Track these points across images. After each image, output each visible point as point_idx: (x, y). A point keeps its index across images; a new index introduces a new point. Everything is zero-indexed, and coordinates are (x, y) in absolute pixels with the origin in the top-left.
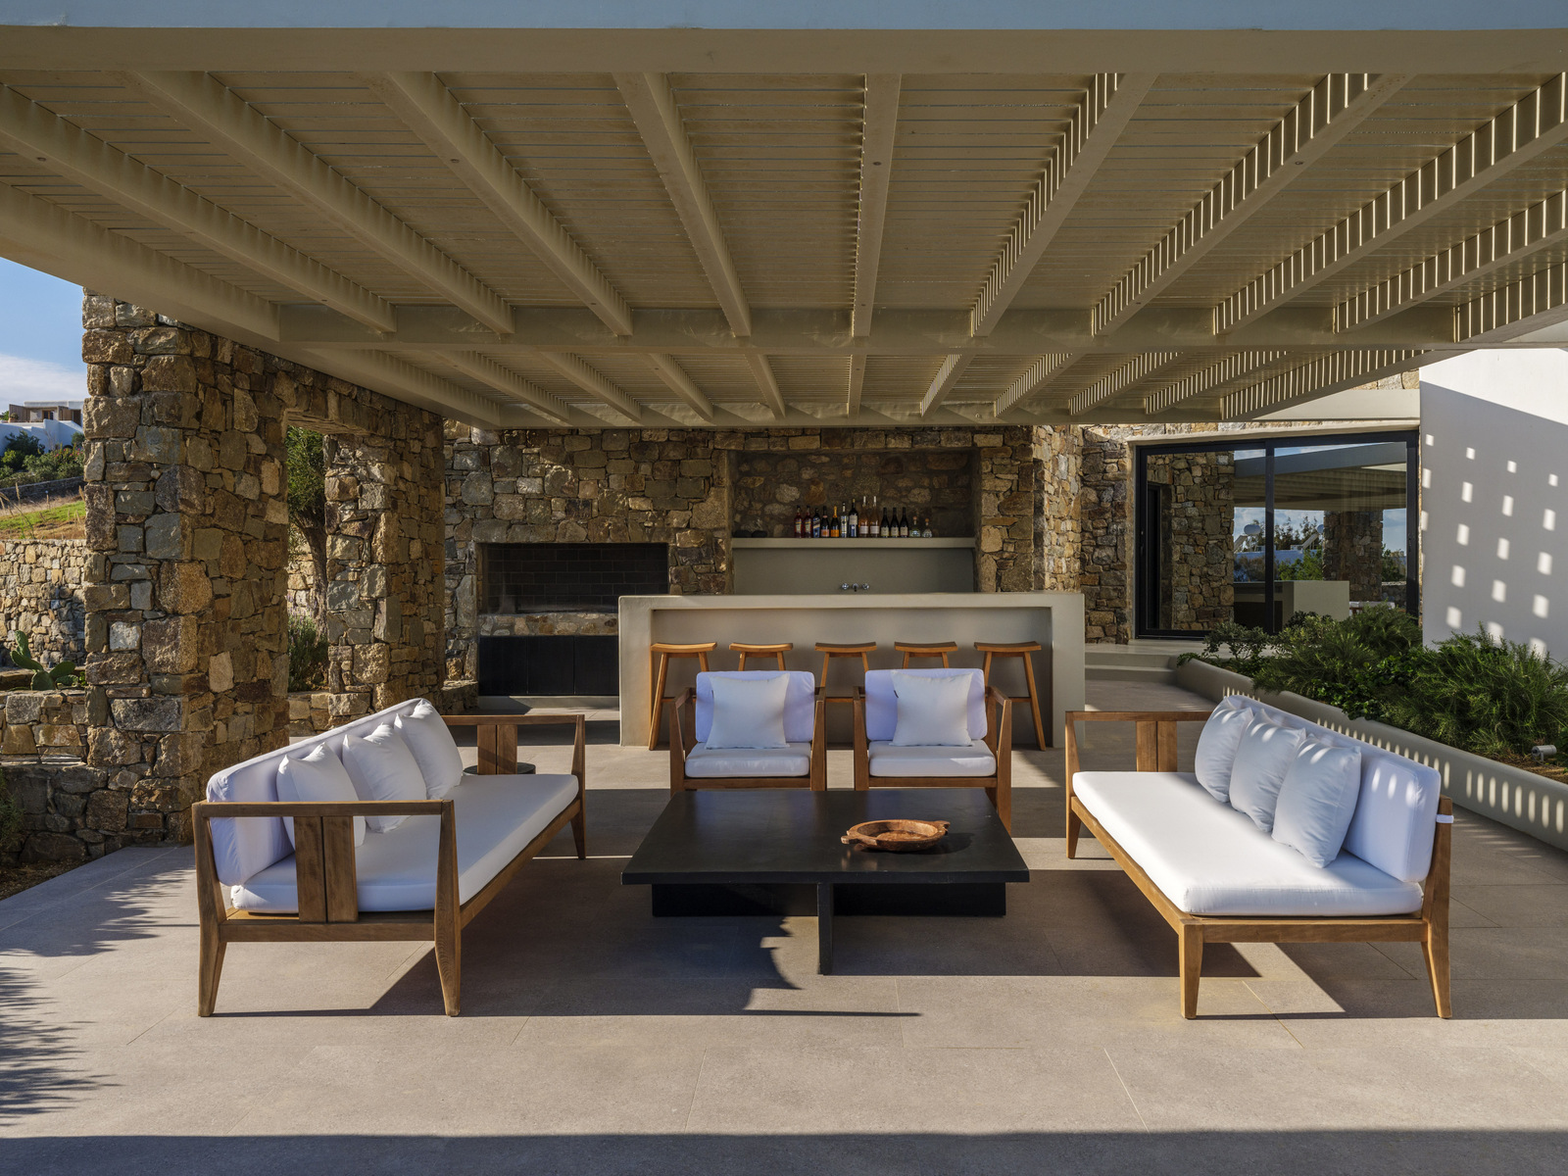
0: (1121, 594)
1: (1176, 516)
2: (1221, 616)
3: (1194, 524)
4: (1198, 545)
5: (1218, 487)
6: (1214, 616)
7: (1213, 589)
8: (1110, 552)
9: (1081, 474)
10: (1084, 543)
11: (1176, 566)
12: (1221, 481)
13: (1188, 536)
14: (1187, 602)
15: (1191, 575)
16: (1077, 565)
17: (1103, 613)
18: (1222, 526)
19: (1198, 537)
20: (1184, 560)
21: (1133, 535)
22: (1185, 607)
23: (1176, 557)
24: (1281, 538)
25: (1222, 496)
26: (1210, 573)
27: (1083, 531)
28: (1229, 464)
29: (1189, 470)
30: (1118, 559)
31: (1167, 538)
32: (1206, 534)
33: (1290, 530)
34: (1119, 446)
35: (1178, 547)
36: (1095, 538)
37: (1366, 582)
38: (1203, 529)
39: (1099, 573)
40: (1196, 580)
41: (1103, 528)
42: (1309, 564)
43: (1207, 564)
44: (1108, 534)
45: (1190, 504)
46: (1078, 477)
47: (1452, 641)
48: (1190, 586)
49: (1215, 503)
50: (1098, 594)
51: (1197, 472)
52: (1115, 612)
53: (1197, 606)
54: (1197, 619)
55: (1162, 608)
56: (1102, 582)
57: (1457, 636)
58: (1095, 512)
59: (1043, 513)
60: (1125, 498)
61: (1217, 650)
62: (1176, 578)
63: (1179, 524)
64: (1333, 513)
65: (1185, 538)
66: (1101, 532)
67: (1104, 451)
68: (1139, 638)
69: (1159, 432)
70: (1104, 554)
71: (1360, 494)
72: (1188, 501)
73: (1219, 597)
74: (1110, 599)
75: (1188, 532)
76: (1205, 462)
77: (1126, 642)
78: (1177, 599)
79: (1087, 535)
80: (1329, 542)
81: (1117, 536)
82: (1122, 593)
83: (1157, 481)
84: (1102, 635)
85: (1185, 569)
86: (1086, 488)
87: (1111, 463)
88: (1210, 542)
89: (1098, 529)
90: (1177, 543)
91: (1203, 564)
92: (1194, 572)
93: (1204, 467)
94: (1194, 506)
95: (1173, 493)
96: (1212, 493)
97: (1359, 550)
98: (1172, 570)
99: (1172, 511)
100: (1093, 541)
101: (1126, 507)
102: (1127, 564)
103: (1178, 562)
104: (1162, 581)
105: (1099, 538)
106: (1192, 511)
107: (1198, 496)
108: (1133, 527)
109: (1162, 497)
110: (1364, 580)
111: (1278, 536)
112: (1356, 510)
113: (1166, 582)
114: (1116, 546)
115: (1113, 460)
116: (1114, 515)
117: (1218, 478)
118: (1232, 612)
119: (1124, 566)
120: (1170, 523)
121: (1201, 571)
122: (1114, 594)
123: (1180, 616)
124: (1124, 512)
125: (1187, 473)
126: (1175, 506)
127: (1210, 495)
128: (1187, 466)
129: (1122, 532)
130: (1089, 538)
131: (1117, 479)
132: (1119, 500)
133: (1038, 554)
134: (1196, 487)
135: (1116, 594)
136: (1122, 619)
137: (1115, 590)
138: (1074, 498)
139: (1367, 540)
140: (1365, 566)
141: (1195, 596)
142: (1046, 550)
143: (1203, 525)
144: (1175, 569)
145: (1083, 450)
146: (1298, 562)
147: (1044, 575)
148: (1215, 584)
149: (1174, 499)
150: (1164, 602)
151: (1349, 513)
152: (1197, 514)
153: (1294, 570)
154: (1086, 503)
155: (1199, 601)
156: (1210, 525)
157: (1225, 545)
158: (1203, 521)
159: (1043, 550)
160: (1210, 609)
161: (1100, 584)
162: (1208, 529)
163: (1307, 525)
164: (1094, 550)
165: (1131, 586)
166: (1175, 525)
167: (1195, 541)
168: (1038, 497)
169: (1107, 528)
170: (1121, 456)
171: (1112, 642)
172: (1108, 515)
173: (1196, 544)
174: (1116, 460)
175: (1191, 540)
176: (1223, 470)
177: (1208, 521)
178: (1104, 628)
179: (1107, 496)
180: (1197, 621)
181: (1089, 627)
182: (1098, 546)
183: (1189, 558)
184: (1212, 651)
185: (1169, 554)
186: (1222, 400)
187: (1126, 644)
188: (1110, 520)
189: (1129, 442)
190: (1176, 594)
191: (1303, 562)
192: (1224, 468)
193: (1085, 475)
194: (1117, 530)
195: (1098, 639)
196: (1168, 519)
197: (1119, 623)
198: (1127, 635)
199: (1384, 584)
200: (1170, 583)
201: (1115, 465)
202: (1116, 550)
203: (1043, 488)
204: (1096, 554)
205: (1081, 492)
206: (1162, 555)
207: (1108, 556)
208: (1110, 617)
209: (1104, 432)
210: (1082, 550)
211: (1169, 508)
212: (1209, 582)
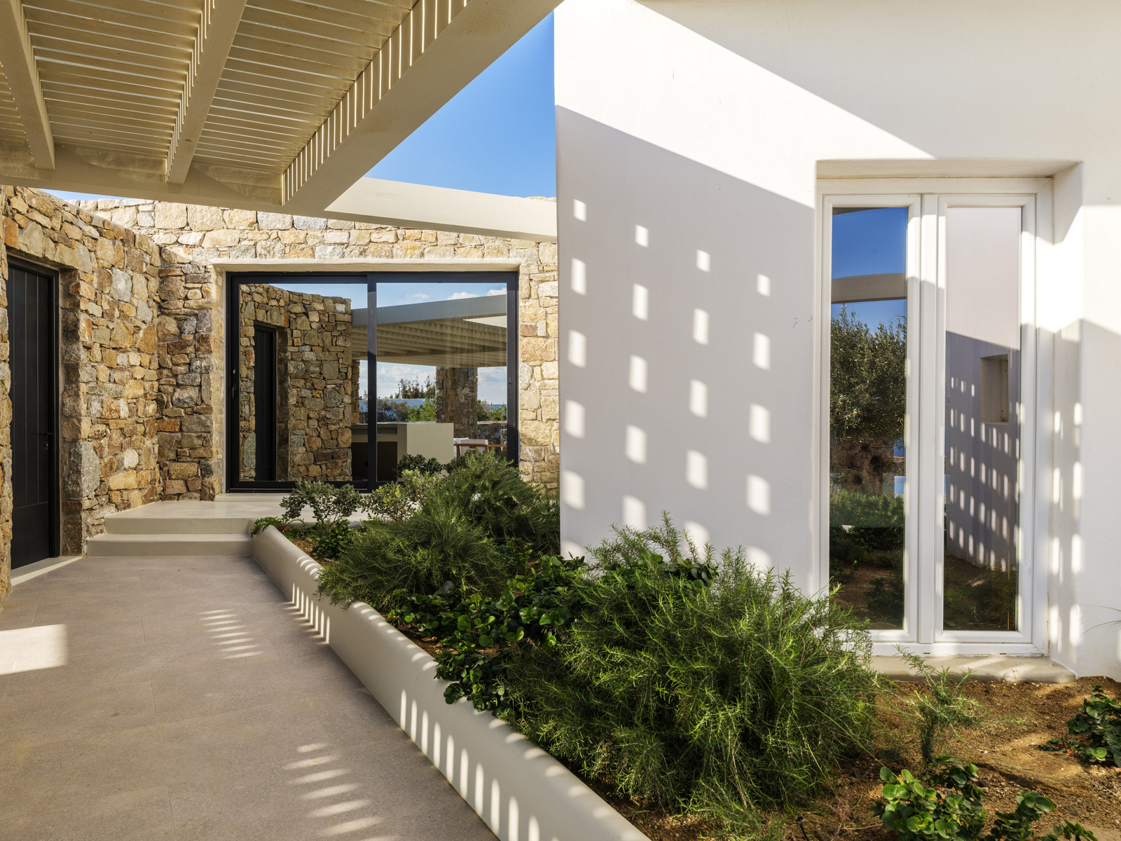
0: (206, 442)
1: (292, 359)
2: (339, 458)
3: (312, 369)
4: (316, 389)
5: (335, 333)
6: (333, 458)
7: (331, 432)
8: (193, 393)
9: (157, 299)
10: (162, 382)
11: (292, 410)
12: (338, 329)
13: (306, 380)
14: (304, 445)
15: (309, 418)
16: (152, 408)
17: (185, 465)
18: (339, 372)
19: (315, 381)
20: (301, 402)
21: (223, 374)
22: (302, 450)
23: (292, 401)
24: (412, 390)
25: (339, 343)
26: (328, 416)
27: (160, 367)
28: (346, 313)
29: (306, 314)
30: (202, 401)
31: (283, 381)
32: (324, 379)
33: (418, 385)
34: (203, 269)
35: (295, 391)
36: (175, 376)
37: (466, 422)
38: (321, 373)
39: (181, 417)
40: (314, 423)
41: (185, 364)
42: (429, 408)
43: (326, 408)
44: (190, 371)
45: (307, 348)
46: (151, 303)
47: (617, 549)
48: (307, 430)
49: (332, 349)
50: (179, 442)
51: (314, 317)
52: (199, 463)
53: (315, 448)
54: (315, 461)
55: (279, 451)
56: (184, 428)
57: (626, 538)
58: (174, 345)
59: (78, 339)
60: (210, 330)
61: (299, 515)
62: (292, 422)
63: (296, 367)
64: (442, 369)
65: (302, 382)
66: (182, 369)
67: (186, 274)
68: (231, 492)
69: (249, 256)
70: (186, 395)
71: (462, 351)
72: (306, 345)
73: (337, 439)
74: (193, 448)
75: (305, 375)
76: (322, 308)
77: (212, 498)
78: (294, 442)
79: (165, 372)
80: (440, 392)
81: (201, 374)
82: (208, 441)
83: (269, 321)
84: (184, 490)
85: (302, 413)
86: (164, 317)
87: (194, 288)
88: (328, 386)
89: (178, 365)
90: (294, 387)
91: (321, 407)
92: (311, 415)
93: (321, 313)
94: (311, 350)
95: (289, 336)
96: (330, 338)
97: (462, 398)
98: (288, 414)
99: (288, 354)
100: (173, 380)
101: (211, 340)
102: (214, 407)
103: (295, 406)
104: (278, 425)
105: (180, 377)
106: (309, 355)
107: (315, 341)
108: (223, 364)
109: (278, 340)
110: (465, 420)
111: (410, 389)
112: (458, 367)
113: (283, 425)
114: (200, 386)
115: (196, 285)
116: (197, 350)
117: (336, 325)
118: (350, 453)
119: (209, 409)
120: (286, 366)
121: (319, 414)
122: (198, 442)
123: (297, 459)
124: (209, 346)
125: (304, 317)
126: (291, 349)
127: (328, 341)
128: (304, 310)
129: (207, 370)
130: (168, 376)
131: (201, 308)
132: (203, 332)
133: (72, 393)
134: (313, 333)
135: (200, 442)
136: (207, 471)
137: (199, 437)
138: (144, 327)
139: (467, 391)
140: (466, 411)
141: (313, 439)
142: (83, 388)
143: (321, 369)
144: (291, 412)
145: (160, 271)
146: (421, 407)
147: (80, 421)
148: (333, 427)
149: (290, 342)
150: (280, 445)
151: (454, 369)
152: (314, 359)
153: (418, 413)
154: (165, 335)
155: (317, 443)
156: (329, 370)
157: (343, 389)
158: (321, 366)
159: (78, 387)
160: (329, 451)
161: (181, 430)
162: (326, 373)
163: (429, 382)
164: (174, 391)
165: (220, 433)
166: (291, 369)
167: (313, 385)
168: (71, 316)
169: (190, 364)
170: (205, 281)
171: (195, 498)
172: (190, 349)
173: (313, 388)
174: (199, 285)
175: (309, 384)
176: (341, 317)
177: (326, 366)
178: (186, 482)
179: (189, 326)
180: (315, 463)
181: (168, 482)
182: (178, 385)
183: (306, 402)
184: (292, 516)
185: (285, 397)
186: (283, 177)
187: (212, 500)
188: (193, 355)
189: (215, 266)
190: (292, 438)
191: (424, 406)
192: (342, 316)
193: (163, 301)
194: (201, 367)
195: (179, 495)
196: (284, 362)
197: (203, 476)
198: (213, 489)
199: (479, 423)
200: (286, 426)
201: (198, 291)
202: (200, 390)
203: (79, 306)
204: (177, 395)
205: (157, 321)
206: (278, 398)
207: (191, 398)
208: (193, 469)
209: (185, 252)
210: (159, 391)
211: (285, 351)
212: (327, 425)
